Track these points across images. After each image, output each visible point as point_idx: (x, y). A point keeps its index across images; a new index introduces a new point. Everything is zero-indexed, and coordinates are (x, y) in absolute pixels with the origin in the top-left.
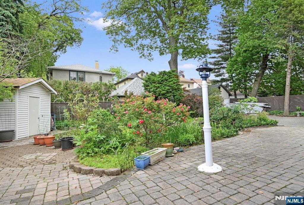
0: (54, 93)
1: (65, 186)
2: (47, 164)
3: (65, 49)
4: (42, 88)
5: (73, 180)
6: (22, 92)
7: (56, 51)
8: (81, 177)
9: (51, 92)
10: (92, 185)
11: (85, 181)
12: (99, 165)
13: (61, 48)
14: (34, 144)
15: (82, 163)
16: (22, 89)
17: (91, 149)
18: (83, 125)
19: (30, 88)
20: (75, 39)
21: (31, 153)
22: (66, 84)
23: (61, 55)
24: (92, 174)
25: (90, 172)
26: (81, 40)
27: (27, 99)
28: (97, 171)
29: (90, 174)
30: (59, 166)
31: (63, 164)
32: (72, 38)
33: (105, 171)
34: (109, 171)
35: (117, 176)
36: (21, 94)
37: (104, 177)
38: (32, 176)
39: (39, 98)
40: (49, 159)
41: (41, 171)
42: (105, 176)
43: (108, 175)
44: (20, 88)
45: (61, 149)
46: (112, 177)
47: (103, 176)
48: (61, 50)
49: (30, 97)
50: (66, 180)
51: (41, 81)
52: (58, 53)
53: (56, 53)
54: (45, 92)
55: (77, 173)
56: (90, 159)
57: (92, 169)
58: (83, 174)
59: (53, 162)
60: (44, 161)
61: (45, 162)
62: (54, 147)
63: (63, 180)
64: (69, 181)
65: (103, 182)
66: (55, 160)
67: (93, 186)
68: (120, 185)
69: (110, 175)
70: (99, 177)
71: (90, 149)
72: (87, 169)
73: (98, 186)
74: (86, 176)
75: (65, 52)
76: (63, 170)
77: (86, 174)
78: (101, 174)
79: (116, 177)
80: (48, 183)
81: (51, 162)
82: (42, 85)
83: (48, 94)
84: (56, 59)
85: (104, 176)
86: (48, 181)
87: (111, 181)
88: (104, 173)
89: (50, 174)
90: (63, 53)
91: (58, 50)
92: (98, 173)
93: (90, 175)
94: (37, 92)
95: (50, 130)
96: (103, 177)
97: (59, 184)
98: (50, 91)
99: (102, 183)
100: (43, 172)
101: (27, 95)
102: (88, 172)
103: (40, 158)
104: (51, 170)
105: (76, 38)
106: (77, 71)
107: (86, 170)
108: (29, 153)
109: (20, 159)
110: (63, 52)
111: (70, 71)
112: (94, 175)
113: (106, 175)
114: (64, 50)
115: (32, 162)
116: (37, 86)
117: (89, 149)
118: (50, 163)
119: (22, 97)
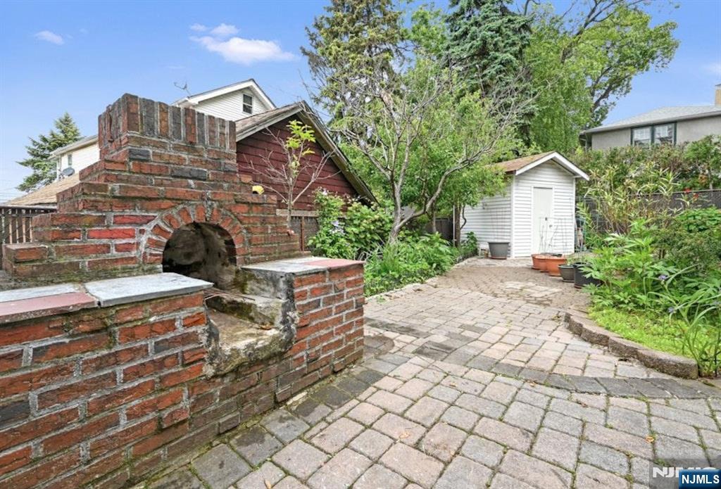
0: (582, 178)
1: (531, 347)
2: (532, 303)
3: (628, 86)
4: (559, 170)
5: (556, 342)
6: (521, 181)
7: (605, 96)
8: (577, 343)
9: (578, 177)
10: (585, 367)
11: (578, 353)
12: (634, 334)
13: (617, 87)
14: (533, 269)
15: (594, 318)
16: (521, 174)
17: (626, 293)
18: (616, 235)
19: (536, 173)
20: (653, 53)
21: (520, 281)
22: (613, 157)
23: (617, 101)
24: (606, 348)
25: (601, 341)
26: (670, 48)
27: (529, 192)
28: (616, 343)
29: (601, 346)
30: (551, 312)
31: (560, 310)
32: (644, 53)
33: (640, 351)
34: (650, 355)
35: (676, 379)
36: (520, 184)
37: (632, 366)
38: (497, 312)
39: (551, 189)
40: (541, 296)
41: (515, 309)
42: (638, 363)
43: (647, 365)
44: (518, 173)
45: (573, 284)
46: (654, 374)
47: (630, 361)
48: (618, 89)
49: (535, 188)
50: (544, 337)
51: (555, 157)
52: (612, 97)
53: (606, 99)
54: (565, 177)
55: (575, 333)
56: (621, 315)
57: (606, 334)
58: (585, 340)
59: (547, 302)
60: (531, 297)
61: (533, 299)
62: (561, 278)
63: (538, 335)
64: (545, 341)
65: (618, 373)
66: (551, 301)
67: (587, 370)
68: (668, 402)
69: (652, 367)
70: (618, 358)
71: (624, 293)
72: (594, 331)
73: (598, 376)
74: (590, 345)
75: (627, 92)
76: (553, 320)
77: (592, 343)
78: (627, 354)
79: (670, 380)
80: (510, 330)
81: (543, 301)
82: (558, 165)
83: (569, 181)
84: (607, 113)
85: (634, 364)
86: (512, 327)
87: (647, 380)
88: (635, 356)
89: (524, 319)
90: (623, 96)
91: (611, 92)
92: (618, 349)
93: (599, 349)
94: (548, 178)
95: (573, 252)
96: (631, 364)
97: (525, 340)
98: (575, 174)
99: (615, 375)
100: (517, 312)
101: (529, 185)
102: (595, 339)
103: (528, 290)
104: (530, 314)
105: (655, 49)
106: (653, 126)
107: (591, 332)
108: (517, 280)
109: (500, 285)
110: (624, 92)
111: (632, 128)
112: (609, 351)
113: (641, 361)
114: (625, 89)
115: (512, 293)
116: (548, 167)
117: (621, 293)
118: (540, 303)
119: (521, 188)
